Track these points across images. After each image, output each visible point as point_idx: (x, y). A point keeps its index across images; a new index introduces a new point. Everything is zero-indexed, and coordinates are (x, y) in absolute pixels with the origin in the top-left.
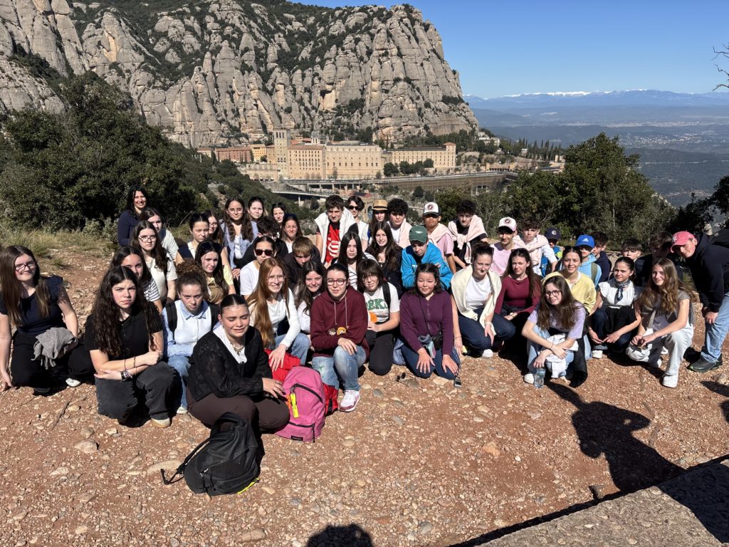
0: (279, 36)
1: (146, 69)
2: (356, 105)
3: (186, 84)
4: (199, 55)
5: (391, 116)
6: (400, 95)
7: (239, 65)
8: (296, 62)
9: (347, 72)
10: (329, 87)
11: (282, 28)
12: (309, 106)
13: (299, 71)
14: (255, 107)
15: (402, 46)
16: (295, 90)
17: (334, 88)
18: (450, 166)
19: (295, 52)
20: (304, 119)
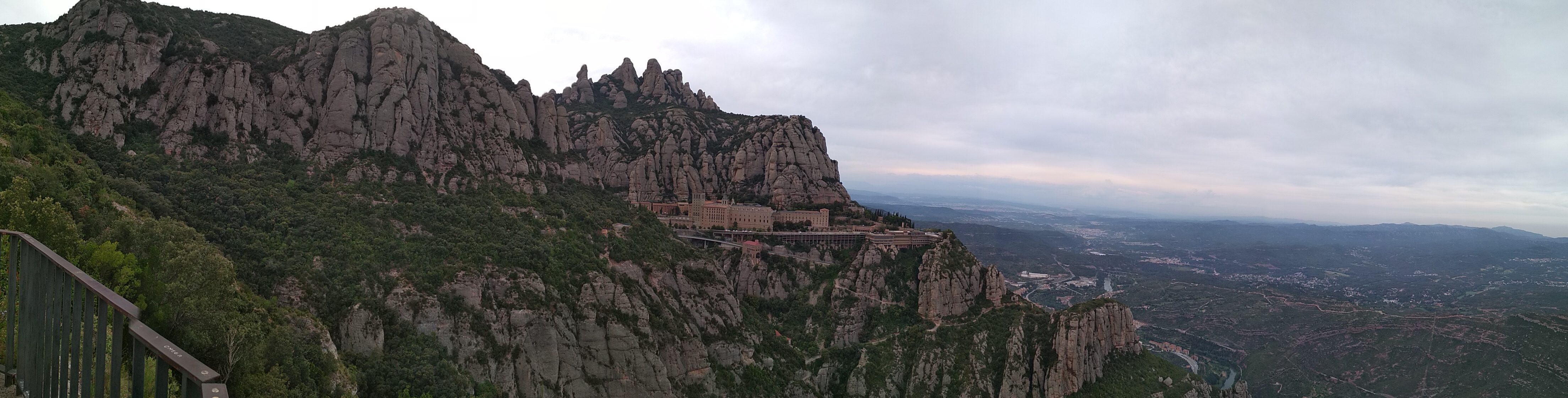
0: (710, 132)
1: (619, 151)
2: (759, 179)
3: (641, 160)
4: (653, 142)
5: (782, 188)
6: (790, 174)
7: (677, 148)
8: (720, 149)
9: (754, 156)
10: (739, 166)
11: (714, 127)
12: (725, 178)
13: (721, 154)
14: (685, 177)
15: (794, 141)
16: (716, 166)
17: (745, 167)
18: (824, 226)
19: (721, 141)
20: (721, 187)
